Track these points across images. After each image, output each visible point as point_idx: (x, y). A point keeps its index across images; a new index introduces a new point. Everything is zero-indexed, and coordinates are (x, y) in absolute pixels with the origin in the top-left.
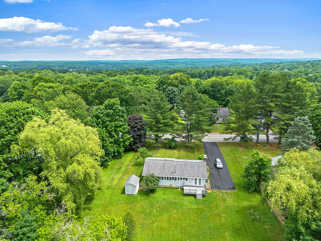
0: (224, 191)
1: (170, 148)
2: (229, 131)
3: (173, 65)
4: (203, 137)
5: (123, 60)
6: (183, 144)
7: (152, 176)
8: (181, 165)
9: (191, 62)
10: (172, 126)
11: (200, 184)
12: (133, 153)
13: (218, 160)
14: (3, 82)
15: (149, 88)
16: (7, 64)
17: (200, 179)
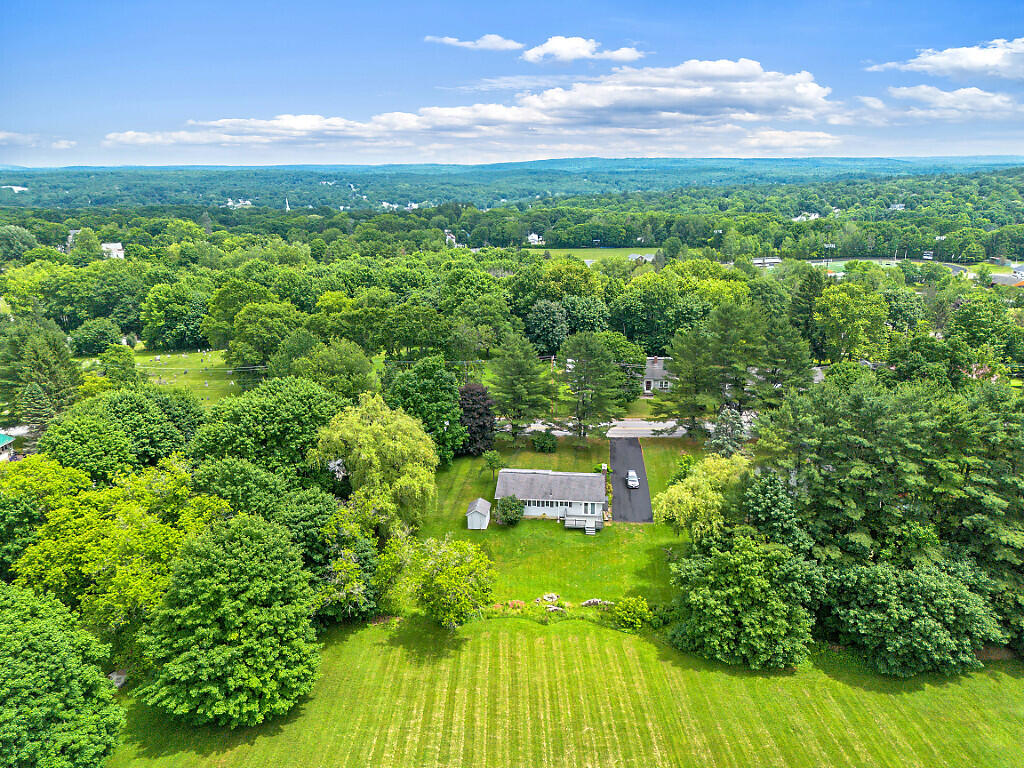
0: (633, 524)
1: (542, 450)
2: (662, 415)
3: (552, 181)
4: (607, 429)
5: (393, 165)
6: (567, 443)
7: (513, 499)
8: (562, 482)
9: (610, 173)
10: (546, 406)
11: (593, 512)
12: (470, 461)
13: (632, 473)
14: (111, 279)
15: (490, 304)
16: (25, 180)
17: (593, 505)
